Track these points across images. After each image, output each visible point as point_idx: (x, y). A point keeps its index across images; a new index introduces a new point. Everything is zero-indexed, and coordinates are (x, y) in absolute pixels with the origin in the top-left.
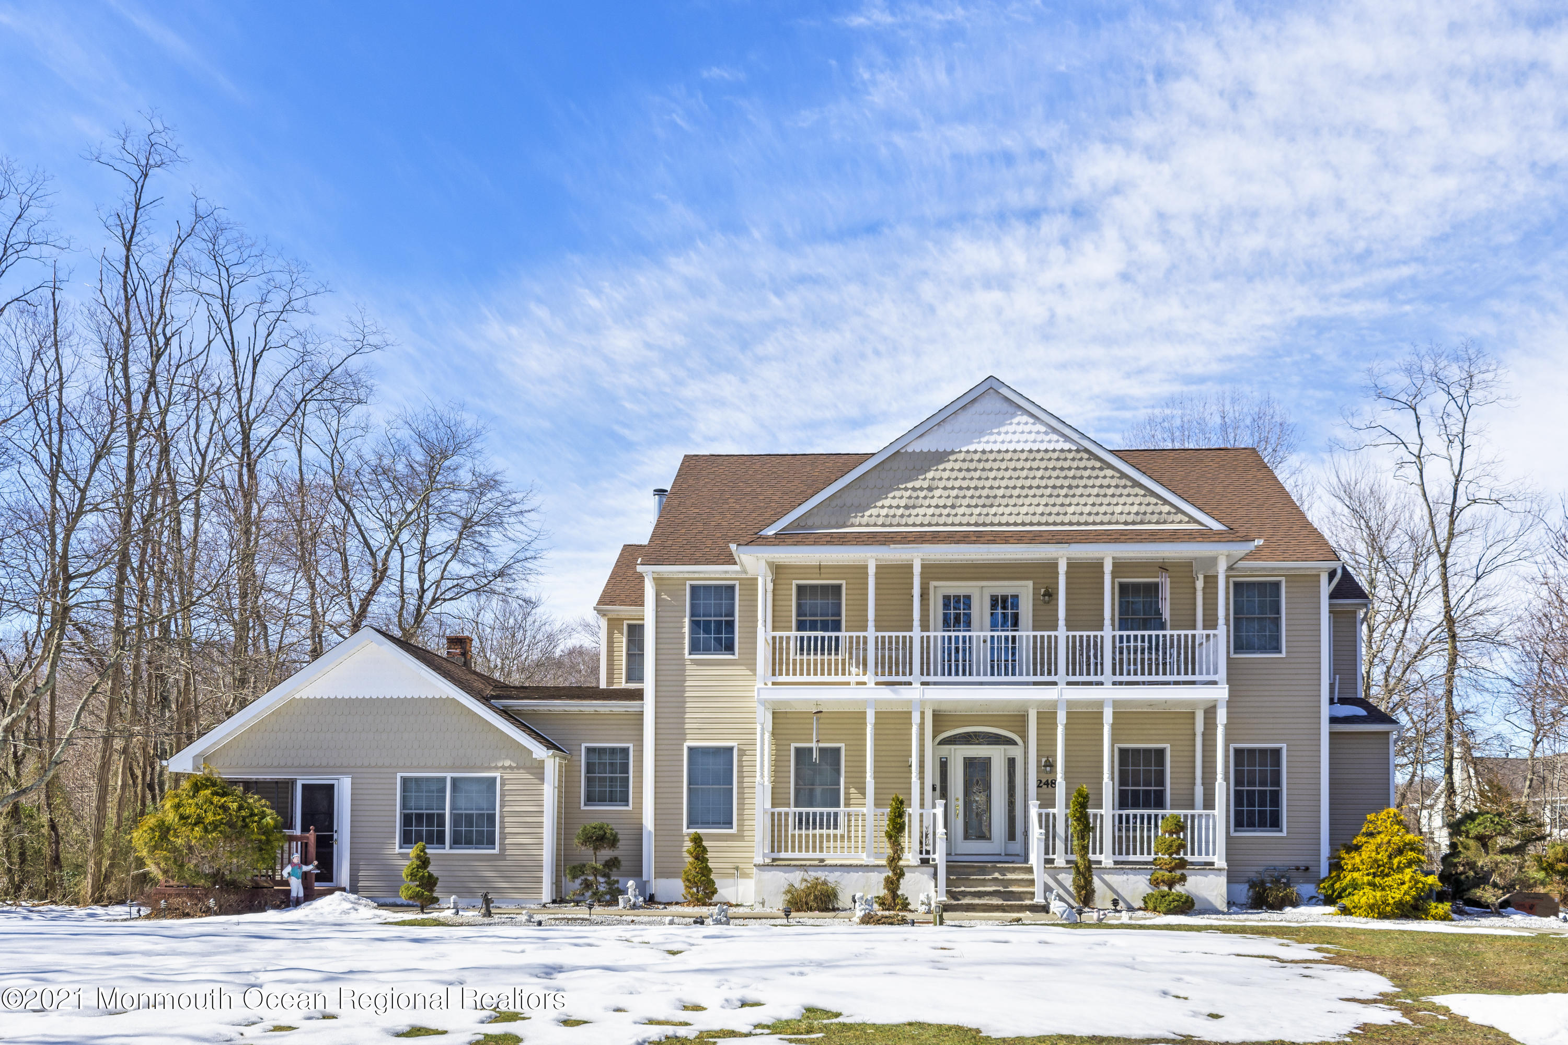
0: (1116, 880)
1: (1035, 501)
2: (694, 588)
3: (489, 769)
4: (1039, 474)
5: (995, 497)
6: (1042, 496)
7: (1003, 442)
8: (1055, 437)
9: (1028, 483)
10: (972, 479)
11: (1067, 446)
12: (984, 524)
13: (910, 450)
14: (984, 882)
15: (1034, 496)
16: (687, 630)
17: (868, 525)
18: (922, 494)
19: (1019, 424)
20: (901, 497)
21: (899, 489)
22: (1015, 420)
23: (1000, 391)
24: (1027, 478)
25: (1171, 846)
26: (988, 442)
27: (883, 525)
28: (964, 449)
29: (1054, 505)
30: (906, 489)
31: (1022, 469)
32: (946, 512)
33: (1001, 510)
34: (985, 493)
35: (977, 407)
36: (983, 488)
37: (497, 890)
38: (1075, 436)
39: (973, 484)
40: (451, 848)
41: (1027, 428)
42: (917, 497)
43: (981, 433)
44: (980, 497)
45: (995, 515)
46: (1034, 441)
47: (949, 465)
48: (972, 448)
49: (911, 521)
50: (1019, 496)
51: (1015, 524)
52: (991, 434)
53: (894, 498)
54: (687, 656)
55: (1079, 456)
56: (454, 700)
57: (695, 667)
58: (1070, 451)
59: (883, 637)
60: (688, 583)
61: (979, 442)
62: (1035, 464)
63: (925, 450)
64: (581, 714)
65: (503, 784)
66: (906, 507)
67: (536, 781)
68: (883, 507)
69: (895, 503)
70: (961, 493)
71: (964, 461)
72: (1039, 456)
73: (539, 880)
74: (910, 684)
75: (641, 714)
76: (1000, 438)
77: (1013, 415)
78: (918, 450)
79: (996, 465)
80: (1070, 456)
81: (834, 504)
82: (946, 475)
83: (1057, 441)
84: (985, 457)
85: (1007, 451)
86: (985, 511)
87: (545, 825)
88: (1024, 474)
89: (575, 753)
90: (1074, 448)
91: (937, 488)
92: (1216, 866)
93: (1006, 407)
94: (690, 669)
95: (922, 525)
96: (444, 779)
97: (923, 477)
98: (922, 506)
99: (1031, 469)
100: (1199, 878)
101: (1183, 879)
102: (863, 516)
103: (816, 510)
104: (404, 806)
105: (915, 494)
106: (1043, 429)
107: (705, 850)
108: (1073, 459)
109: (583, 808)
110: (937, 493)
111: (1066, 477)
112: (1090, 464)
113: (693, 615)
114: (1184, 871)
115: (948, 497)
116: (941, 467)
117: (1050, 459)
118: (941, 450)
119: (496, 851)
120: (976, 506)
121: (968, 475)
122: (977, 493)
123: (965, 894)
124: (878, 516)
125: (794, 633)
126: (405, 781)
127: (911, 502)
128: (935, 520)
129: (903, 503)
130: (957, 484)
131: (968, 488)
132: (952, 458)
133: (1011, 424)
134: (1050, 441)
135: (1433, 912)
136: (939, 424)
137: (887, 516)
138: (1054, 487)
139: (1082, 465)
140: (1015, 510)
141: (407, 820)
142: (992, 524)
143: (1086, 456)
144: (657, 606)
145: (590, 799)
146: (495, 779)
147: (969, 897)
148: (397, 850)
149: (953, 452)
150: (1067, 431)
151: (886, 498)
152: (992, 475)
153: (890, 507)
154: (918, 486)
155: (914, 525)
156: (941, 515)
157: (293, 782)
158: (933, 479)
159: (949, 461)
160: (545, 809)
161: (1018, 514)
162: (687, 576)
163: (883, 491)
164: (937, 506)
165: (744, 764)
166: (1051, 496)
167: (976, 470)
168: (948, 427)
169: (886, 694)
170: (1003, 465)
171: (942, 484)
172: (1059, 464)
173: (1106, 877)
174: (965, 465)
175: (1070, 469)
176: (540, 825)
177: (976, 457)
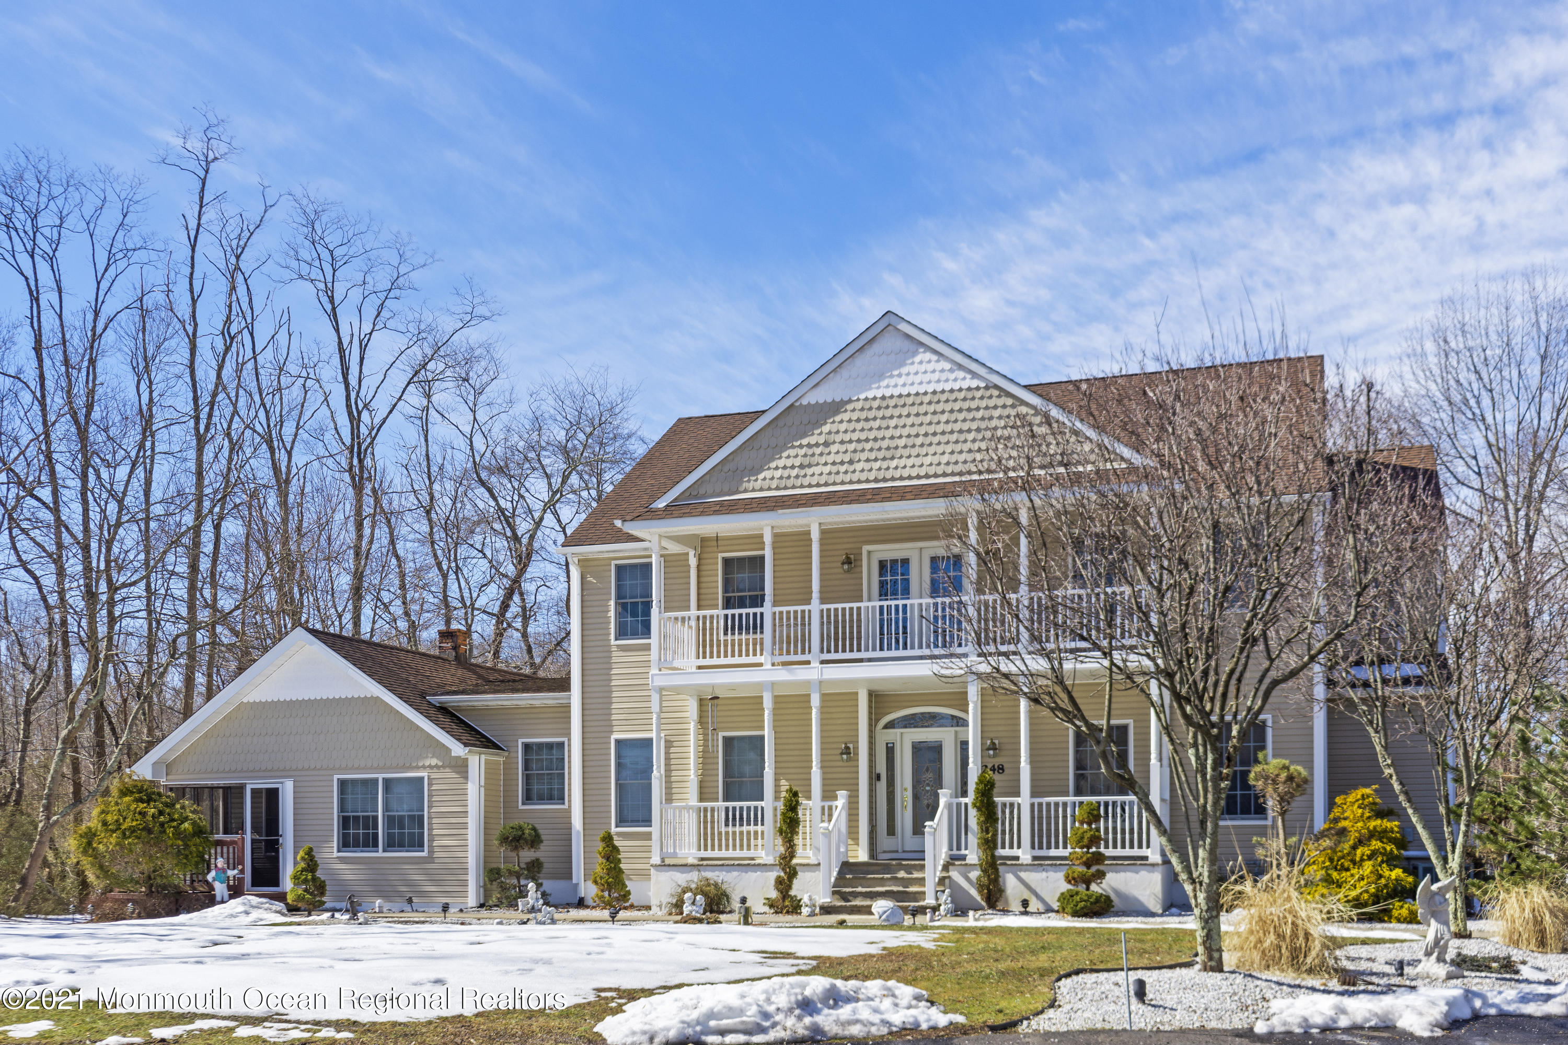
0: (1033, 877)
1: (940, 449)
2: (619, 568)
3: (417, 768)
4: (944, 418)
5: (897, 448)
6: (948, 443)
7: (904, 385)
8: (961, 374)
9: (931, 429)
10: (871, 429)
11: (975, 383)
12: (885, 480)
13: (805, 402)
14: (882, 882)
15: (939, 443)
16: (612, 614)
17: (761, 490)
18: (818, 451)
19: (921, 362)
20: (797, 456)
21: (793, 447)
22: (917, 359)
23: (899, 327)
24: (930, 423)
25: (1082, 838)
26: (888, 386)
27: (778, 488)
28: (862, 396)
29: (961, 452)
30: (801, 446)
31: (926, 414)
32: (843, 469)
33: (902, 462)
34: (885, 444)
35: (876, 347)
36: (883, 438)
37: (422, 894)
38: (982, 371)
39: (871, 435)
40: (384, 851)
41: (930, 367)
42: (813, 455)
43: (881, 376)
44: (880, 449)
45: (896, 468)
46: (938, 381)
47: (846, 417)
48: (870, 395)
49: (806, 482)
50: (922, 445)
51: (918, 477)
52: (892, 376)
53: (788, 457)
54: (613, 642)
55: (988, 393)
56: (377, 699)
57: (622, 654)
58: (978, 388)
59: (781, 613)
60: (614, 563)
61: (879, 388)
62: (939, 408)
63: (821, 401)
64: (518, 708)
65: (430, 784)
66: (802, 466)
67: (461, 780)
68: (777, 468)
69: (789, 463)
70: (860, 446)
71: (862, 409)
72: (944, 397)
73: (465, 883)
74: (808, 663)
75: (568, 707)
76: (901, 381)
77: (915, 353)
78: (813, 402)
79: (896, 412)
80: (978, 394)
81: (726, 468)
82: (843, 427)
83: (964, 379)
84: (884, 404)
85: (909, 395)
86: (885, 465)
87: (470, 825)
88: (928, 418)
89: (512, 750)
90: (983, 385)
91: (834, 442)
92: (1151, 861)
93: (907, 345)
94: (617, 656)
95: (818, 485)
96: (377, 780)
97: (818, 431)
98: (818, 464)
99: (935, 413)
100: (1129, 875)
101: (1101, 875)
102: (756, 480)
103: (708, 477)
104: (342, 808)
105: (810, 452)
106: (947, 366)
107: (616, 849)
108: (982, 398)
109: (521, 807)
110: (834, 448)
111: (973, 419)
112: (1000, 402)
113: (619, 596)
114: (1101, 868)
115: (846, 452)
116: (838, 418)
117: (956, 400)
118: (838, 399)
119: (425, 854)
120: (876, 460)
121: (867, 425)
122: (877, 446)
123: (856, 895)
124: (773, 478)
125: (721, 612)
126: (343, 783)
127: (806, 461)
128: (831, 479)
129: (797, 462)
130: (855, 437)
131: (867, 440)
132: (849, 407)
133: (913, 363)
134: (955, 380)
135: (1395, 913)
136: (834, 370)
137: (781, 478)
138: (961, 431)
139: (991, 403)
140: (918, 461)
141: (345, 822)
142: (893, 479)
143: (996, 393)
144: (582, 590)
145: (528, 798)
146: (422, 779)
147: (860, 898)
148: (336, 854)
149: (850, 401)
150: (974, 367)
151: (781, 458)
152: (892, 423)
153: (785, 468)
154: (813, 442)
155: (810, 486)
156: (838, 473)
157: (242, 788)
158: (830, 433)
159: (846, 411)
160: (470, 809)
161: (922, 465)
162: (612, 555)
163: (777, 450)
164: (834, 463)
165: (672, 756)
166: (957, 442)
167: (875, 419)
168: (845, 373)
169: (782, 675)
170: (905, 412)
171: (838, 438)
172: (966, 405)
173: (1023, 875)
174: (863, 415)
175: (978, 409)
176: (465, 826)
177: (876, 404)
